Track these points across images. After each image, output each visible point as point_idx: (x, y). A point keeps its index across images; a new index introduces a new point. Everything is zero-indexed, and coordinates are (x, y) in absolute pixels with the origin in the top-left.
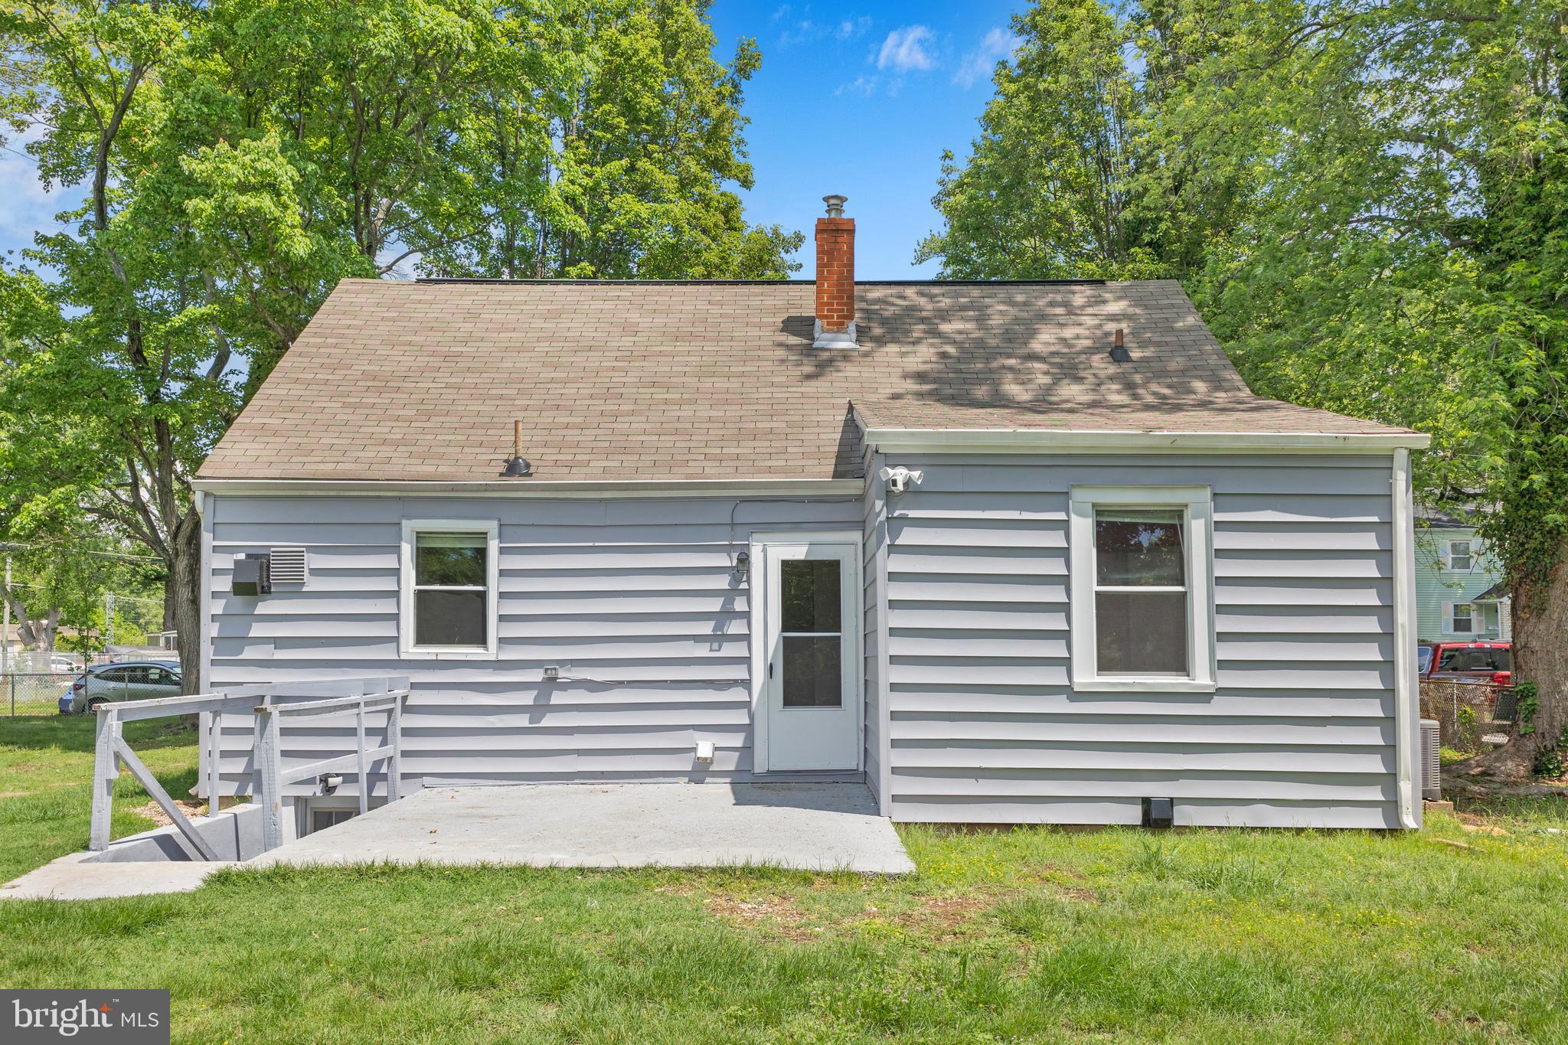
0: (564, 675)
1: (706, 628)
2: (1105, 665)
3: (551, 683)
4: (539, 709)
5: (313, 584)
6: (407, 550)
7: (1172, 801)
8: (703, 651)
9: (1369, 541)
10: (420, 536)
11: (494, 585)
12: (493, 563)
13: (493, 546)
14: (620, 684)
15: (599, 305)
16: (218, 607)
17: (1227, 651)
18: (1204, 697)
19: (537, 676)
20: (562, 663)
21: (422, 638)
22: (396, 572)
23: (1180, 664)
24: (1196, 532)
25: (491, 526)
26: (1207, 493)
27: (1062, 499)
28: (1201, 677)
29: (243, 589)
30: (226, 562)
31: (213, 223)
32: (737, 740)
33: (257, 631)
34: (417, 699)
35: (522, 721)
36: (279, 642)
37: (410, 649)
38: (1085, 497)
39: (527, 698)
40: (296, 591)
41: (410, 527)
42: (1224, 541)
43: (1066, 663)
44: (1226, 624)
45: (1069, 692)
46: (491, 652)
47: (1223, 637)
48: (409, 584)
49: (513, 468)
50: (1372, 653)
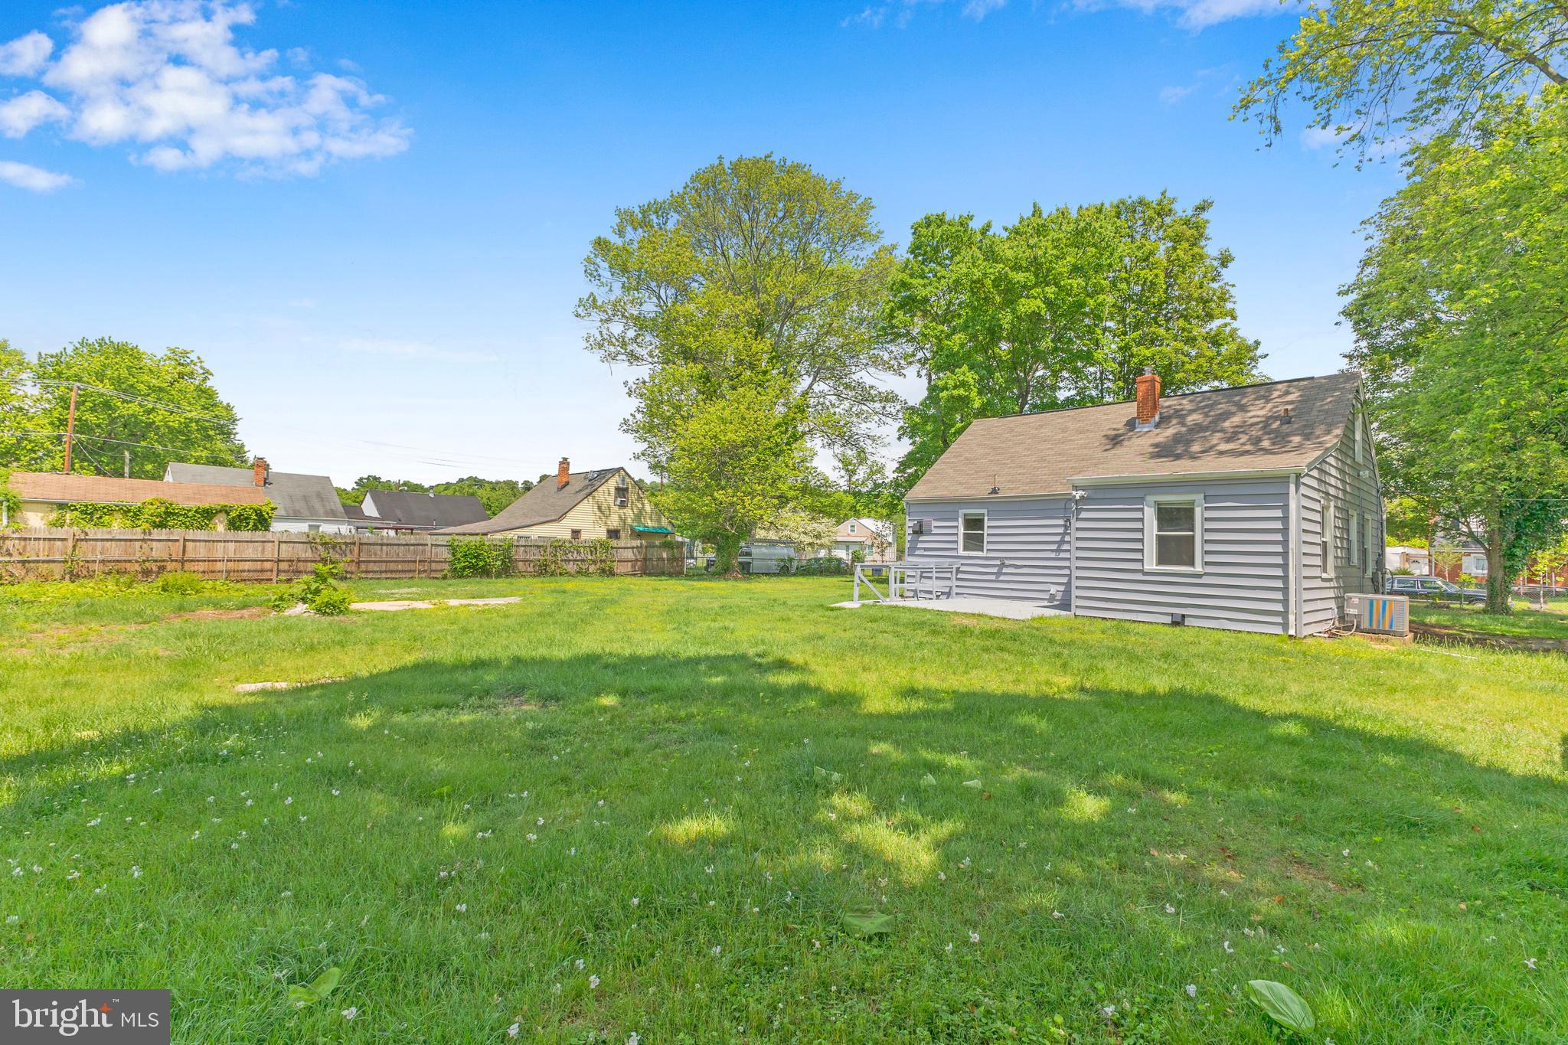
0: (1007, 562)
1: (1055, 547)
2: (1160, 562)
3: (1003, 565)
4: (999, 574)
5: (935, 531)
6: (960, 520)
7: (1183, 616)
8: (1053, 555)
9: (1279, 513)
10: (965, 515)
11: (986, 531)
12: (986, 523)
13: (986, 518)
14: (1025, 566)
15: (1060, 420)
16: (909, 538)
17: (1209, 558)
18: (1199, 576)
19: (998, 562)
20: (1006, 558)
21: (965, 549)
22: (957, 527)
23: (1192, 564)
24: (1198, 511)
25: (985, 511)
26: (1202, 496)
27: (1141, 500)
28: (1198, 568)
29: (915, 532)
30: (911, 524)
31: (948, 400)
32: (1062, 588)
33: (920, 545)
34: (963, 568)
35: (993, 577)
36: (925, 549)
37: (961, 552)
38: (1151, 499)
39: (995, 570)
40: (930, 533)
41: (962, 512)
42: (1208, 514)
43: (1142, 561)
44: (1208, 547)
45: (1142, 571)
46: (984, 554)
47: (1207, 552)
48: (961, 530)
49: (994, 491)
50: (1279, 560)
